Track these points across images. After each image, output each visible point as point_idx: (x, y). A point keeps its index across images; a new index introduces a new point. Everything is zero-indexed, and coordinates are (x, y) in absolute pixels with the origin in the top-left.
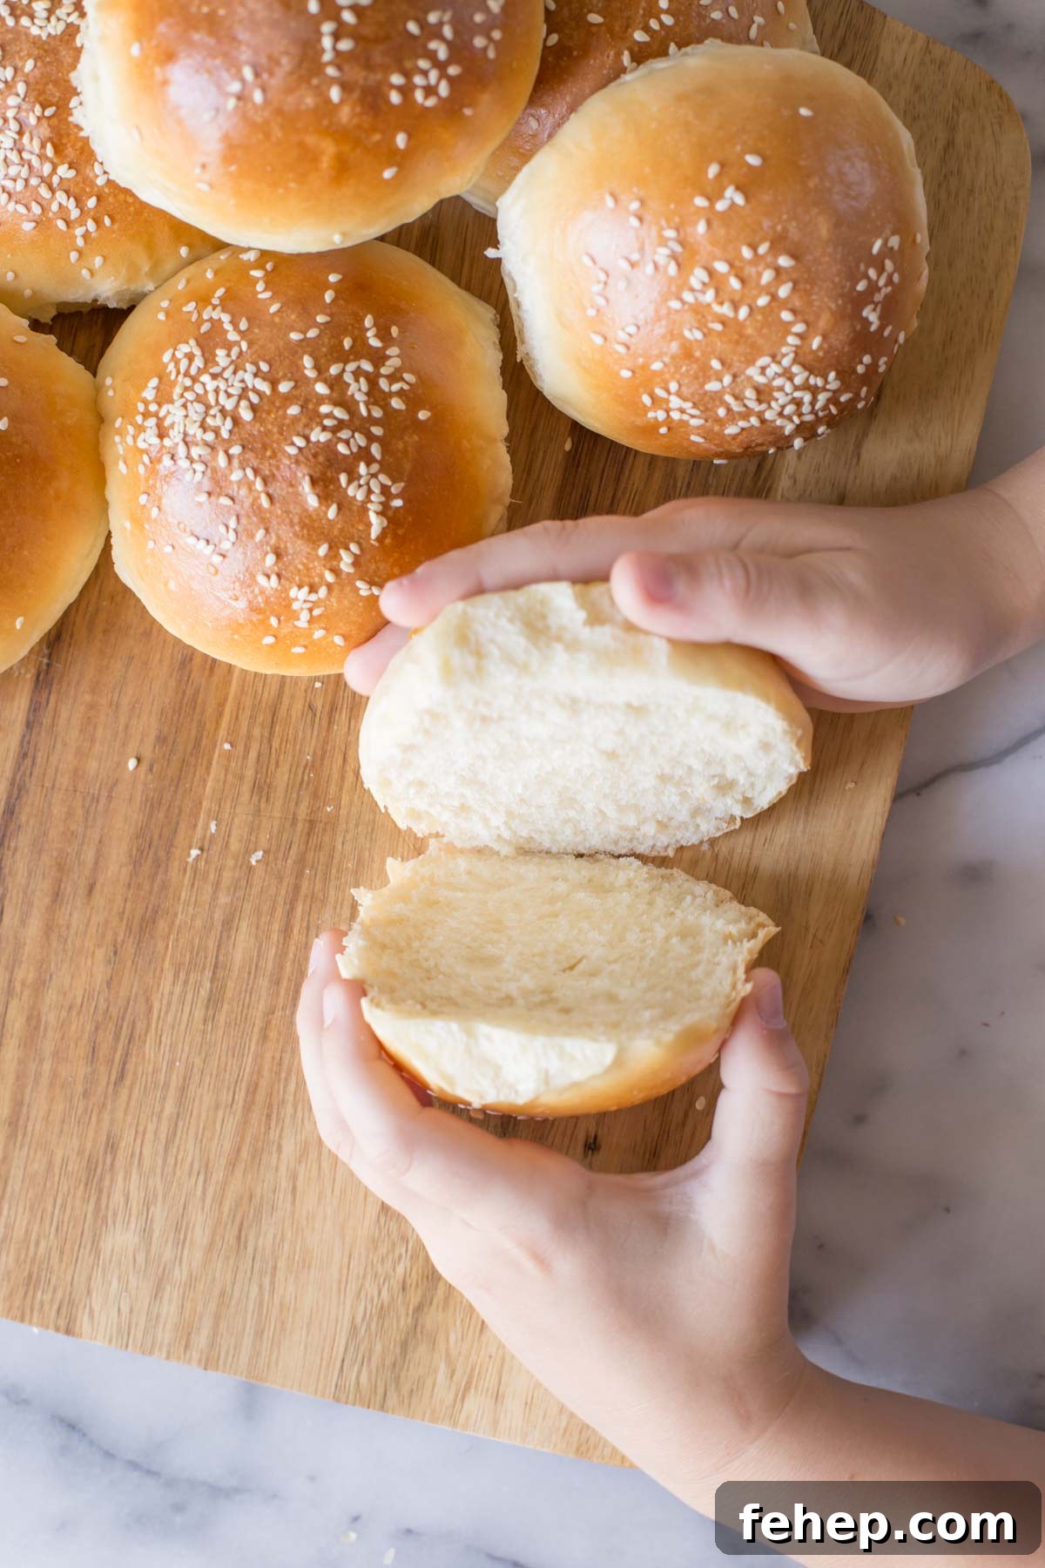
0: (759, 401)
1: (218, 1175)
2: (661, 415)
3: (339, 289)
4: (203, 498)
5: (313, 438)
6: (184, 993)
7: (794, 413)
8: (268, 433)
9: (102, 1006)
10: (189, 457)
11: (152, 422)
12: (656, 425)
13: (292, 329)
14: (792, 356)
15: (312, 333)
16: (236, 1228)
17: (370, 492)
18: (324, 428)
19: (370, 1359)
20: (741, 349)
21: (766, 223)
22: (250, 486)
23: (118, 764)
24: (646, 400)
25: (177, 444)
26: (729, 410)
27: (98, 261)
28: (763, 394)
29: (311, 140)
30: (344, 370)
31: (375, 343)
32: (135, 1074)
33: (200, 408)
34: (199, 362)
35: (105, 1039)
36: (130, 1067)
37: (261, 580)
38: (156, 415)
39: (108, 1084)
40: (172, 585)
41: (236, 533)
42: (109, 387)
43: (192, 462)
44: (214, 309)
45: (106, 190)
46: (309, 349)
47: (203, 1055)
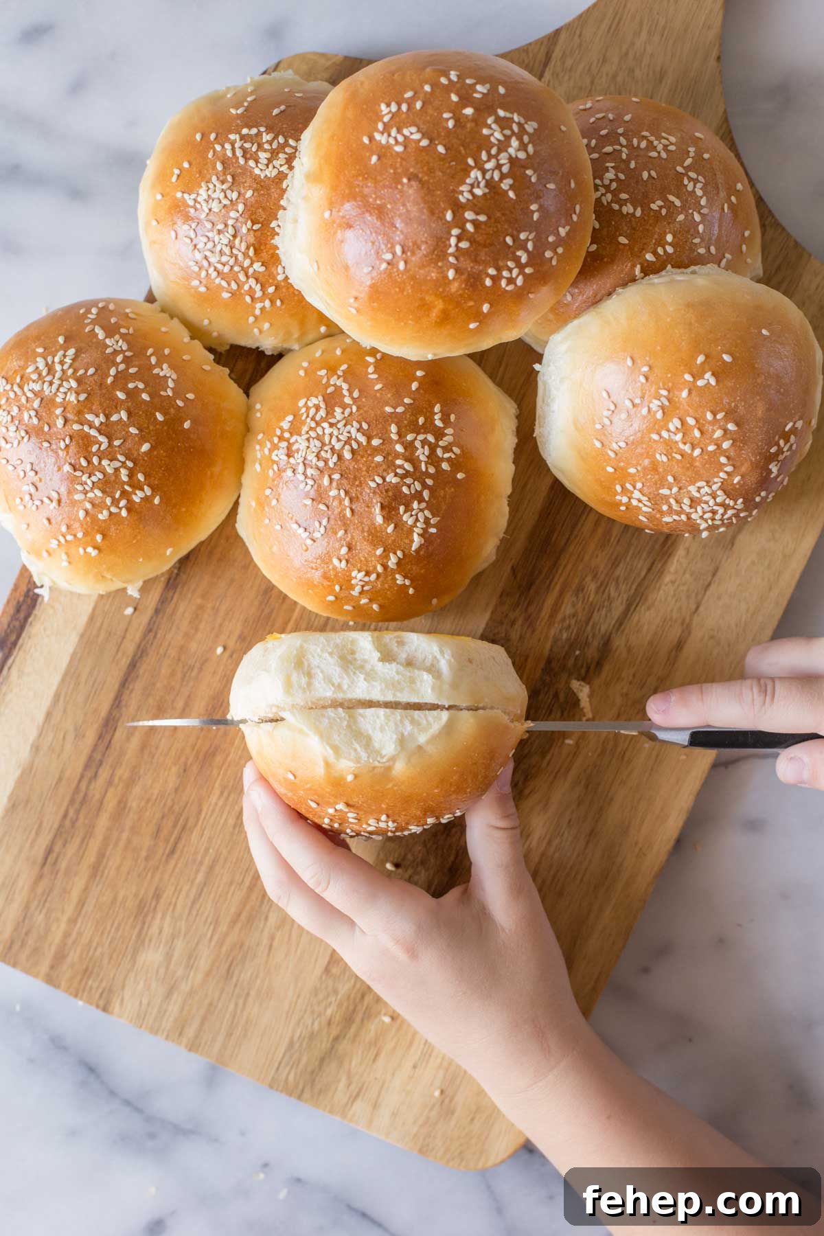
0: (691, 507)
1: (223, 928)
2: (625, 500)
3: (421, 381)
4: (309, 502)
5: (388, 479)
6: (225, 805)
7: (710, 518)
8: (359, 469)
9: (169, 803)
10: (304, 474)
11: (284, 444)
12: (620, 503)
13: (387, 404)
14: (720, 484)
15: (400, 410)
16: (228, 964)
17: (417, 520)
18: (396, 474)
19: (297, 1065)
20: (689, 473)
21: (726, 400)
22: (341, 501)
23: (211, 648)
24: (618, 488)
25: (299, 464)
26: (670, 507)
27: (266, 326)
28: (694, 502)
29: (429, 298)
30: (416, 439)
31: (439, 423)
32: (182, 852)
33: (318, 444)
34: (322, 413)
35: (168, 824)
36: (180, 846)
37: (336, 561)
38: (288, 440)
39: (163, 854)
40: (275, 549)
41: (326, 529)
42: (258, 410)
43: (306, 478)
44: (338, 378)
45: (283, 284)
46: (396, 420)
47: (229, 848)
